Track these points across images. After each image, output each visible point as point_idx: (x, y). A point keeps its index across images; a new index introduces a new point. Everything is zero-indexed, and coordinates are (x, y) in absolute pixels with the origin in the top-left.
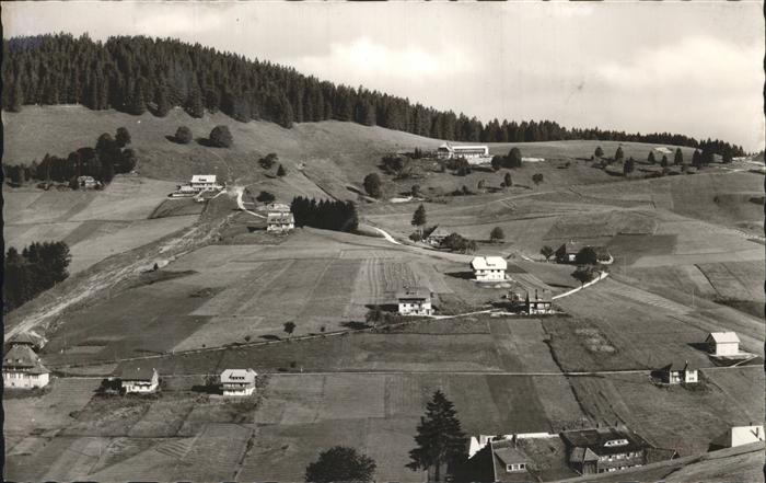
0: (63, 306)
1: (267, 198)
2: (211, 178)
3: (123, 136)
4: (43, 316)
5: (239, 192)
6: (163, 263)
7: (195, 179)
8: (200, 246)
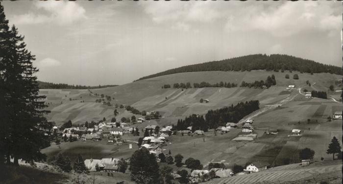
0: (257, 114)
1: (306, 91)
2: (293, 86)
3: (273, 77)
4: (253, 116)
5: (300, 89)
6: (280, 105)
7: (290, 86)
8: (290, 101)
